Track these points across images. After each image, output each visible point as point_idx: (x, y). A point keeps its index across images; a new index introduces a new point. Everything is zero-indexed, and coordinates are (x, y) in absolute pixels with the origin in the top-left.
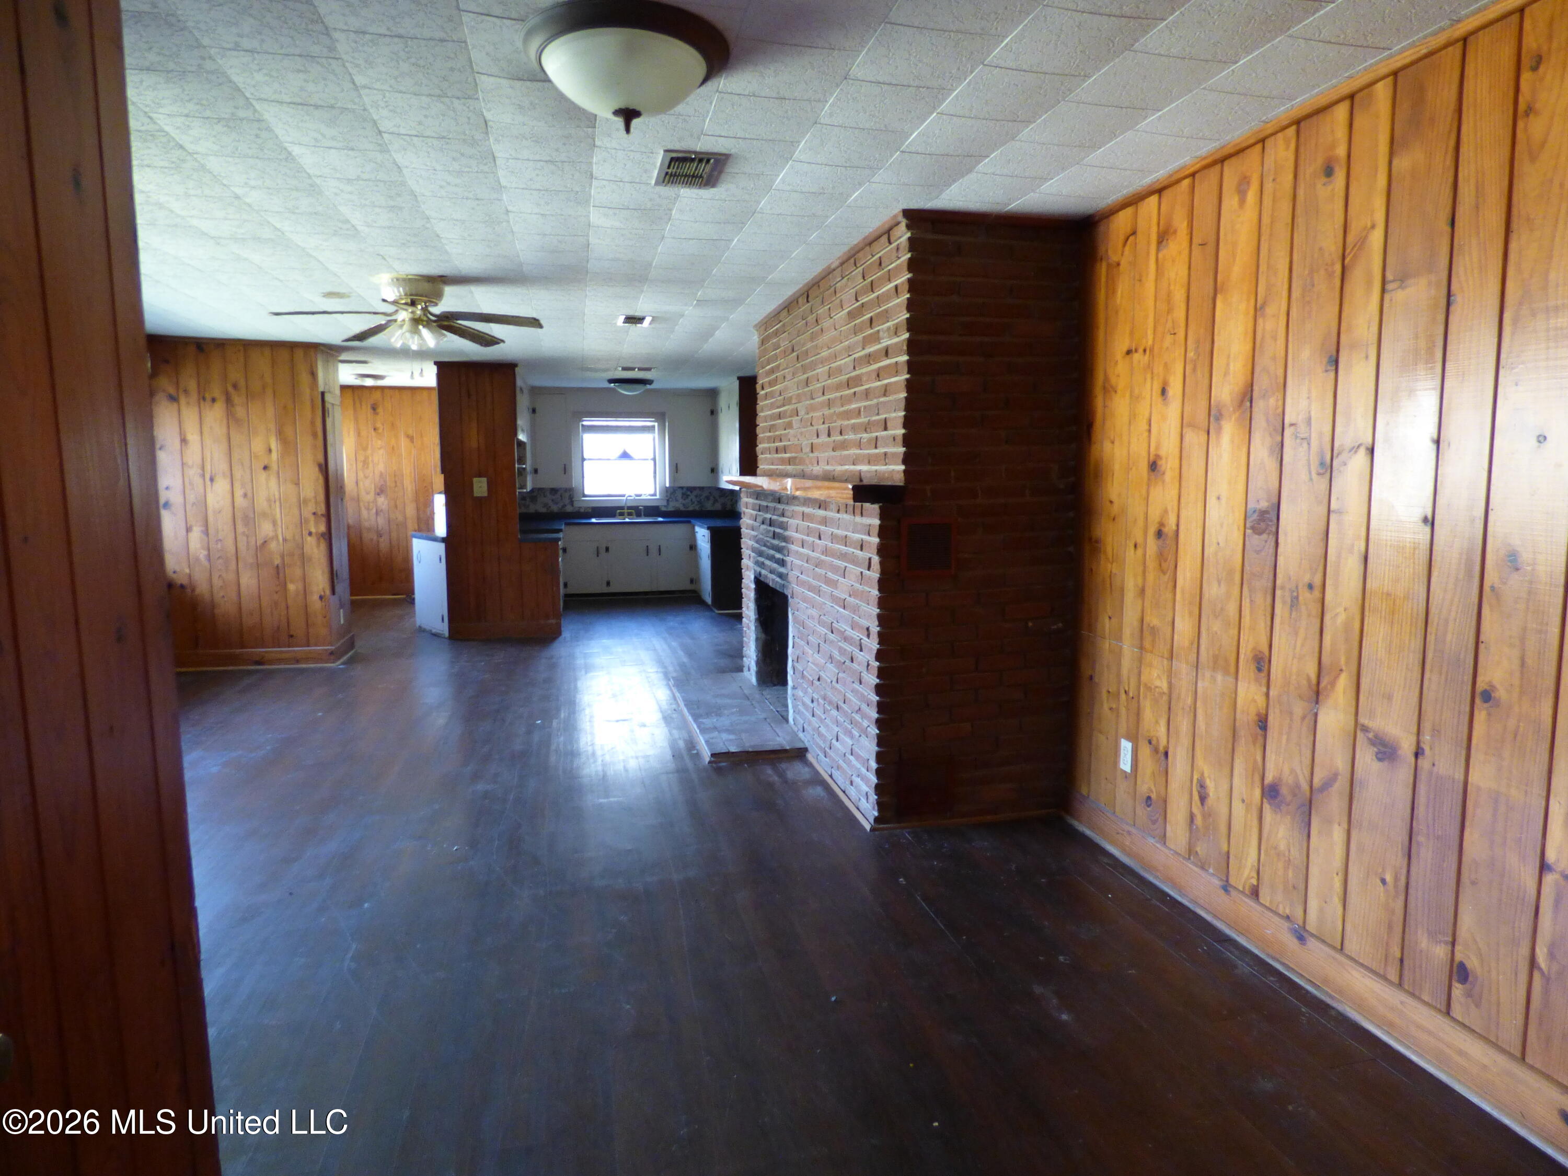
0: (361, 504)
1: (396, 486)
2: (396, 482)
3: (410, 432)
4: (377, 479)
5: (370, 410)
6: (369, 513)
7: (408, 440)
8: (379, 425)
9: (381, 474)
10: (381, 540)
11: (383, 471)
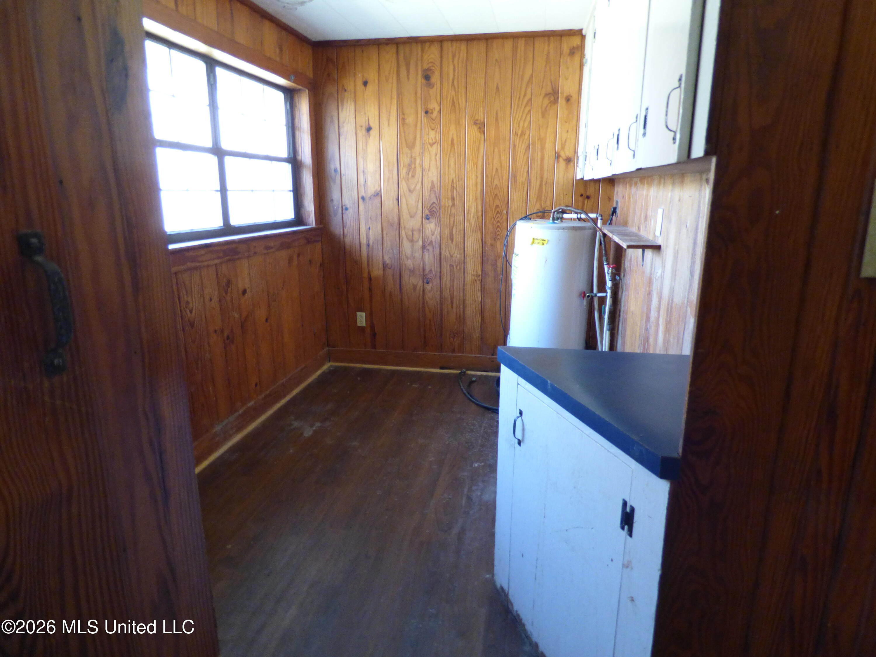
0: (403, 233)
1: (453, 205)
2: (453, 199)
3: (480, 117)
4: (427, 194)
5: (420, 80)
6: (412, 246)
7: (476, 128)
8: (434, 105)
9: (433, 186)
10: (428, 287)
11: (435, 179)
